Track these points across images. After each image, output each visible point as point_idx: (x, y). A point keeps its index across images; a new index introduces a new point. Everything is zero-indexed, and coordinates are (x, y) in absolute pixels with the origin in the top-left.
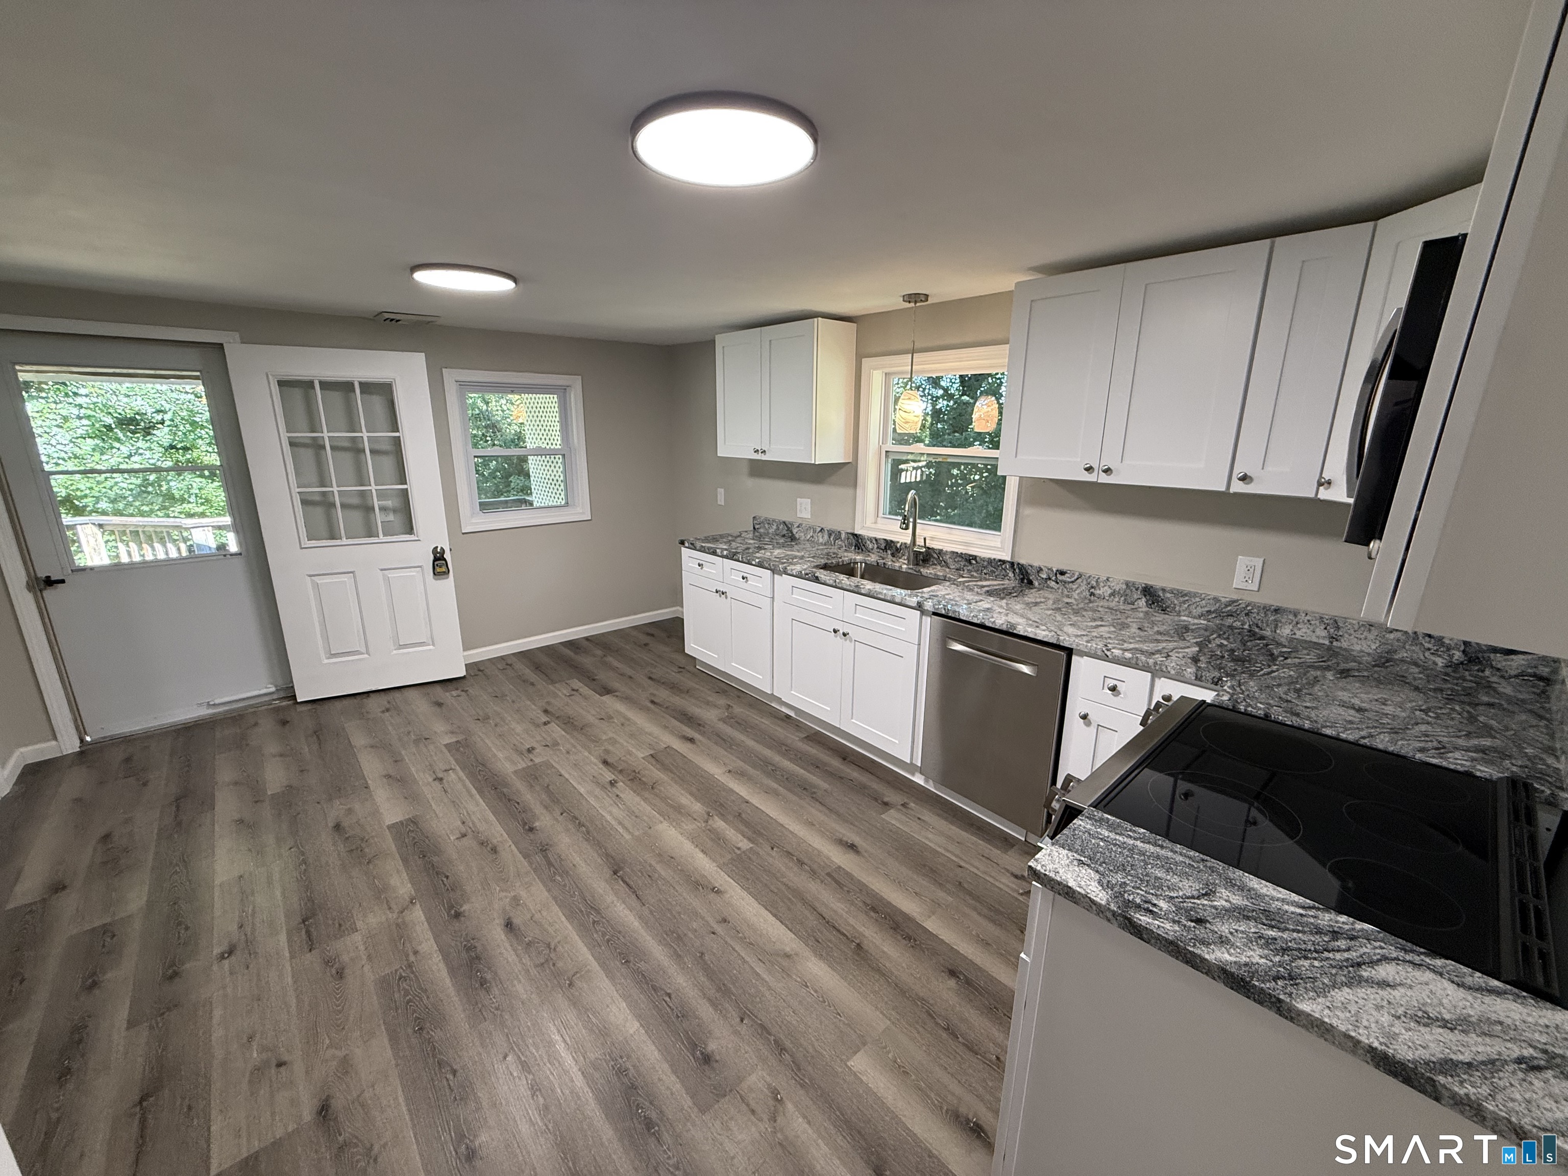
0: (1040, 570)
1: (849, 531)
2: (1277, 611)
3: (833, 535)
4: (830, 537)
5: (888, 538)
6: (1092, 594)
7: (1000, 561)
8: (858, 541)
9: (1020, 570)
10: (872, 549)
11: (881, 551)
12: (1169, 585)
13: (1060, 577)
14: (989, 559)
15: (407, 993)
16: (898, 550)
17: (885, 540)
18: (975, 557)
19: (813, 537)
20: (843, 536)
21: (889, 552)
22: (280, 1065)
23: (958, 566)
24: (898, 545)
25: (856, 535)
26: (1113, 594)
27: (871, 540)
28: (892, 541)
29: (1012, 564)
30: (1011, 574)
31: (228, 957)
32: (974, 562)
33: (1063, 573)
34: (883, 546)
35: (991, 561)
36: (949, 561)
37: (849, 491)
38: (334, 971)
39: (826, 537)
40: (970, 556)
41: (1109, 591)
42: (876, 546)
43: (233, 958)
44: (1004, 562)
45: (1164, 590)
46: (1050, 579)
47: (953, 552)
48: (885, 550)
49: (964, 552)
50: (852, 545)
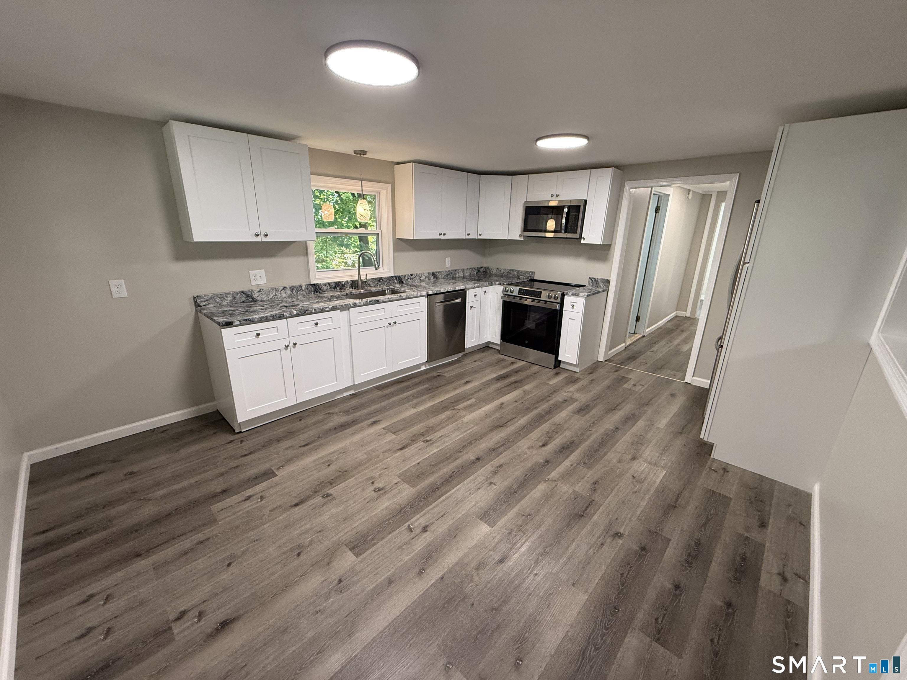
0: (405, 276)
1: (308, 283)
2: (456, 270)
3: (295, 289)
4: (292, 291)
5: (336, 281)
6: (420, 280)
7: (391, 277)
8: (316, 288)
9: (399, 278)
10: (327, 290)
11: (333, 289)
12: (437, 271)
13: (411, 277)
14: (387, 277)
15: (588, 459)
16: (343, 286)
17: (335, 282)
18: (381, 278)
19: (276, 295)
20: (304, 288)
21: (338, 288)
22: (634, 477)
23: (375, 284)
24: (343, 283)
25: (314, 285)
26: (425, 278)
27: (325, 285)
28: (339, 282)
29: (396, 276)
30: (396, 281)
31: (619, 533)
32: (381, 280)
33: (412, 275)
34: (333, 286)
35: (388, 278)
36: (371, 283)
37: (302, 259)
38: (596, 485)
39: (289, 292)
40: (380, 278)
41: (424, 277)
42: (329, 287)
43: (618, 530)
44: (392, 277)
45: (436, 272)
46: (408, 278)
47: (372, 279)
48: (336, 287)
49: (376, 277)
50: (311, 292)
